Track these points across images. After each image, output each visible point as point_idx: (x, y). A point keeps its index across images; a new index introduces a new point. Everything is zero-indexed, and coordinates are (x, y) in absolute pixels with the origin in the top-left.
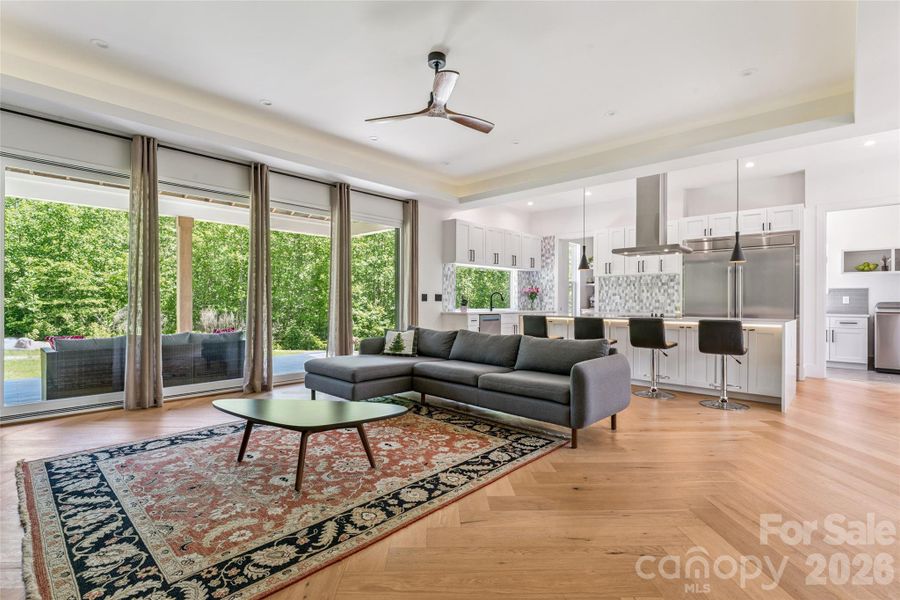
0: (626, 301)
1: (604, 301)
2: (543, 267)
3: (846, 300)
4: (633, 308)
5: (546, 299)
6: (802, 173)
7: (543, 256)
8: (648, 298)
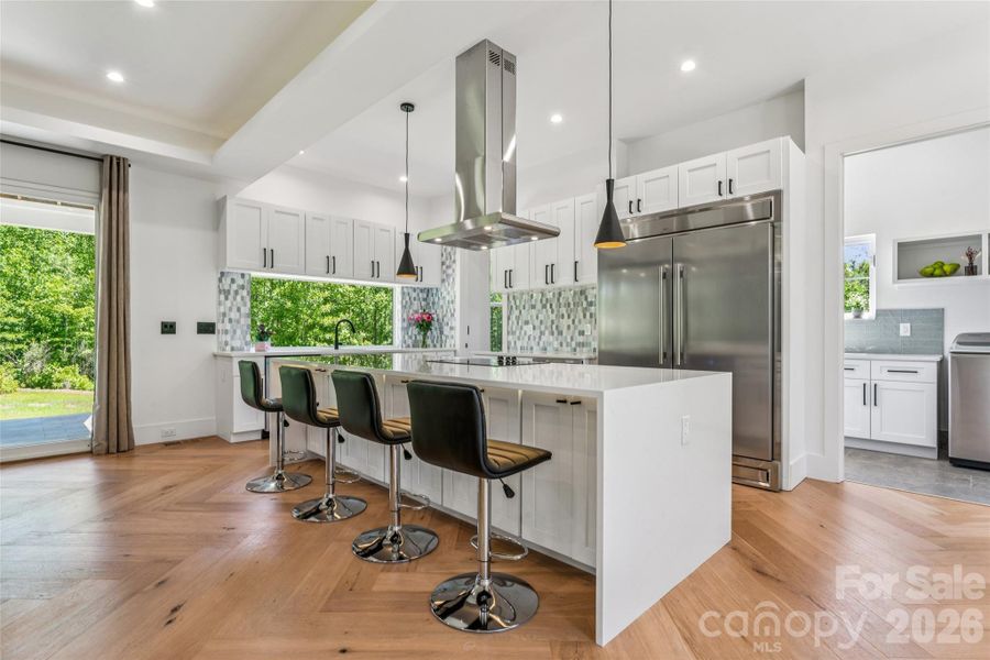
0: (542, 333)
1: (514, 333)
2: (443, 281)
3: (905, 329)
4: (550, 344)
5: (446, 330)
6: (798, 89)
7: (443, 263)
8: (569, 327)
